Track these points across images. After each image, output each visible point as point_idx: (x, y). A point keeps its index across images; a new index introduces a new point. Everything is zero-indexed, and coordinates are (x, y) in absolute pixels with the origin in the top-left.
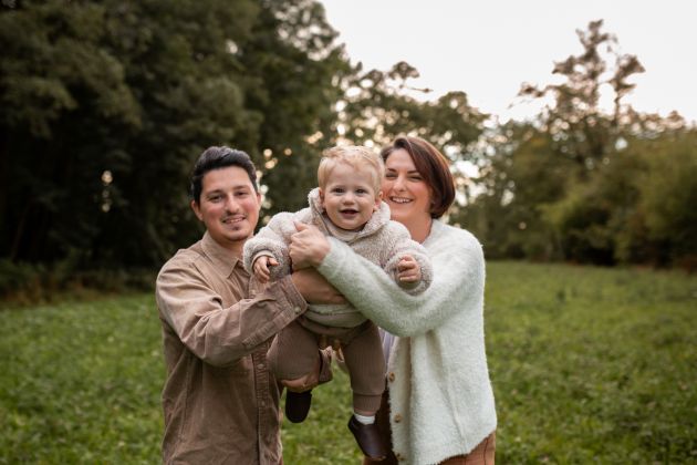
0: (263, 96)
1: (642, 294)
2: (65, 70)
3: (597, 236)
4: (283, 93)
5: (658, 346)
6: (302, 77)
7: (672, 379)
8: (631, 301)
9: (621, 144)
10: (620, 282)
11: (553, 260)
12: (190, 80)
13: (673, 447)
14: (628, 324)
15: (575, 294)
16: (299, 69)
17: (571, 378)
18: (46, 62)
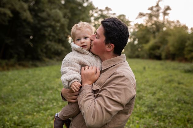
0: (69, 15)
1: (166, 68)
2: (9, 6)
3: (157, 52)
4: (75, 14)
5: (167, 82)
6: (80, 10)
7: (167, 93)
8: (163, 69)
9: (165, 29)
10: (161, 64)
11: (146, 58)
12: (48, 10)
13: (163, 116)
14: (160, 76)
15: (149, 68)
16: (80, 8)
17: (139, 93)
18: (4, 4)
